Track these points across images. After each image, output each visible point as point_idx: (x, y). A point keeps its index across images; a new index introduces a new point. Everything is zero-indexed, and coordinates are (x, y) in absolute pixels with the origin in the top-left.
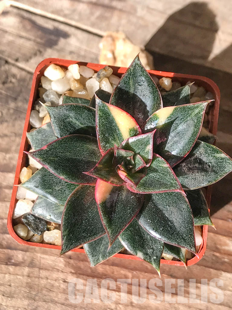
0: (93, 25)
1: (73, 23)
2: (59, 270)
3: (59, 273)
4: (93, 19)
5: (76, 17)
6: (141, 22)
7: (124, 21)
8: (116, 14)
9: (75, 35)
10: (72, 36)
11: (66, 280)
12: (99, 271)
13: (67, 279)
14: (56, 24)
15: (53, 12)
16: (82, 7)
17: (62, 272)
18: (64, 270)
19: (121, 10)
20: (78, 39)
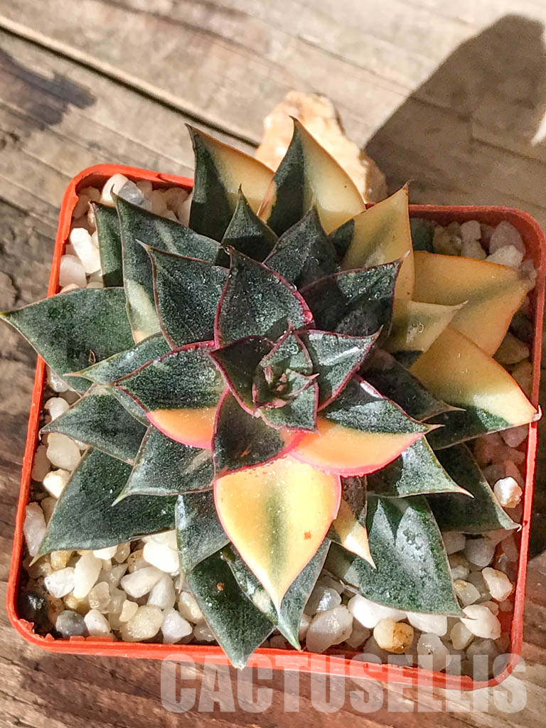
0: (155, 77)
1: (106, 67)
2: (7, 695)
3: (7, 703)
4: (157, 59)
5: (115, 53)
6: (278, 78)
7: (234, 73)
8: (217, 49)
9: (107, 101)
10: (99, 102)
11: (21, 721)
12: (102, 705)
13: (23, 719)
14: (63, 66)
15: (56, 35)
16: (132, 25)
17: (14, 699)
18: (18, 696)
19: (230, 41)
20: (113, 111)
